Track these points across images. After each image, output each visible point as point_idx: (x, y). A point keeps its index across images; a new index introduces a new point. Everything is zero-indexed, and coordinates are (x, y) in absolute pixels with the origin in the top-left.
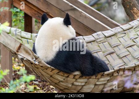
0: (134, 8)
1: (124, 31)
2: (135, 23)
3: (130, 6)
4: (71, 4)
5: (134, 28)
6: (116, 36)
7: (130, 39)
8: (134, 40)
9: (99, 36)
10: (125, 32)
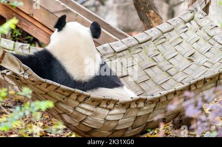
0: (150, 11)
1: (140, 43)
2: (154, 33)
3: (145, 7)
4: (62, 4)
5: (153, 39)
6: (130, 52)
7: (149, 57)
8: (154, 58)
9: (105, 50)
10: (142, 45)
